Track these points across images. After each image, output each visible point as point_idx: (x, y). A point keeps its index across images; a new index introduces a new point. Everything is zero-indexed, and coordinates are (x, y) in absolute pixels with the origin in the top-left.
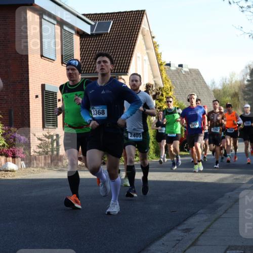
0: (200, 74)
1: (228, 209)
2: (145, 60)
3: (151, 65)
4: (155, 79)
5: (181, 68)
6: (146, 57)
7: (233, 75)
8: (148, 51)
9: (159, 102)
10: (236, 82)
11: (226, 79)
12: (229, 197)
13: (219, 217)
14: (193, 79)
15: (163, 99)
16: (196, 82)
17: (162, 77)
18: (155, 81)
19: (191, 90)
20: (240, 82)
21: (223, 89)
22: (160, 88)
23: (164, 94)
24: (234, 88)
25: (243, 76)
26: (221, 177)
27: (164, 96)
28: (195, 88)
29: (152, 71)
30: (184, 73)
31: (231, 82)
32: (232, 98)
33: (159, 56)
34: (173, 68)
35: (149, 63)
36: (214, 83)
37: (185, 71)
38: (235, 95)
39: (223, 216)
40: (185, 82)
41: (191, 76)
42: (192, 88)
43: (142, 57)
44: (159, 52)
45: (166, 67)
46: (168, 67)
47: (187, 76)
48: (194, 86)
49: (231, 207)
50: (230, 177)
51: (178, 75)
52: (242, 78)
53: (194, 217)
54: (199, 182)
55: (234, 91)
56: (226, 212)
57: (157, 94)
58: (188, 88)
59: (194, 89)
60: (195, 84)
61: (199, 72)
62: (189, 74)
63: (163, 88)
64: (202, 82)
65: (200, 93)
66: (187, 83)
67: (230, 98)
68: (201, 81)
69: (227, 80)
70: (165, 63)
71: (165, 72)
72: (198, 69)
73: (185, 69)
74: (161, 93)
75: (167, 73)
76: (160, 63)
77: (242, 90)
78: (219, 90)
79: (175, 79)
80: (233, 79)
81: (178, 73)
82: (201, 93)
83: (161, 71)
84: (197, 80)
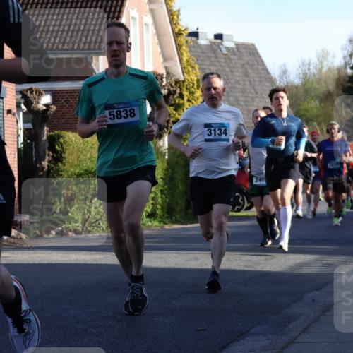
0: (258, 54)
1: (310, 325)
2: (146, 24)
3: (159, 34)
4: (167, 64)
5: (219, 41)
6: (148, 19)
7: (324, 56)
8: (153, 6)
9: (175, 110)
10: (329, 69)
11: (309, 64)
12: (313, 301)
13: (291, 342)
14: (243, 65)
15: (183, 105)
16: (249, 71)
17: (181, 59)
18: (166, 68)
19: (240, 86)
20: (339, 69)
21: (304, 85)
22: (177, 82)
23: (185, 93)
24: (325, 82)
25: (345, 57)
26: (298, 261)
27: (186, 99)
28: (247, 83)
29: (161, 47)
30: (224, 51)
31: (320, 70)
32: (321, 101)
33: (175, 17)
34: (202, 41)
35: (154, 31)
36: (285, 72)
37: (227, 48)
38: (328, 97)
39: (299, 339)
40: (227, 69)
41: (240, 58)
42: (242, 82)
43: (141, 19)
44: (175, 9)
45: (189, 38)
46: (194, 38)
47: (232, 57)
48: (246, 79)
49: (315, 321)
50: (315, 261)
51: (213, 55)
52: (343, 62)
53: (242, 341)
54: (254, 272)
55: (325, 89)
56: (305, 330)
57: (170, 93)
58: (233, 81)
59: (245, 84)
60: (247, 74)
61: (256, 49)
62: (235, 55)
63: (183, 82)
64: (261, 71)
65: (256, 93)
66: (232, 72)
67: (317, 102)
68: (260, 67)
69: (311, 67)
70: (187, 32)
71: (187, 49)
72: (253, 45)
73: (227, 44)
74: (178, 91)
75: (190, 51)
76: (177, 30)
77: (341, 87)
78: (296, 87)
79: (207, 63)
80: (325, 64)
81: (214, 51)
82: (259, 92)
83: (179, 46)
84: (252, 65)
